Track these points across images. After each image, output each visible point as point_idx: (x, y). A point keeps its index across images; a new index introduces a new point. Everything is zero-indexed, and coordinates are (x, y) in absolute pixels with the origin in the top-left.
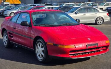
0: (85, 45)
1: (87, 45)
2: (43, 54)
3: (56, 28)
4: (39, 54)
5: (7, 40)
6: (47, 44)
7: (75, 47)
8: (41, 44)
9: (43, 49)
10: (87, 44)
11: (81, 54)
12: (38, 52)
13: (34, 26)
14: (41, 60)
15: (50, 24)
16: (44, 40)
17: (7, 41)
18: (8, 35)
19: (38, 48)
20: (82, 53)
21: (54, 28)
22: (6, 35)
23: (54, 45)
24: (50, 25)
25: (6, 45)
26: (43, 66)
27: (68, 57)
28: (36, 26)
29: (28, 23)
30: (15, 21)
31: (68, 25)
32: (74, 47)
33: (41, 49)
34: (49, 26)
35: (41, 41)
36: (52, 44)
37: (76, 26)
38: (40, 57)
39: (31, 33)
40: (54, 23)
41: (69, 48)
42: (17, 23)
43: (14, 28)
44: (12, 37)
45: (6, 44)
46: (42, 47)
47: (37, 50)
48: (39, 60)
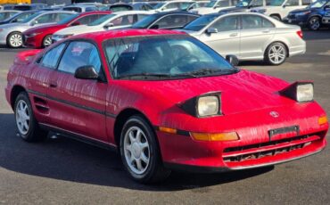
0: (265, 132)
1: (269, 132)
2: (146, 160)
3: (179, 84)
4: (133, 158)
5: (28, 118)
6: (158, 130)
7: (239, 138)
8: (139, 131)
9: (146, 144)
10: (269, 128)
11: (254, 157)
12: (130, 153)
13: (115, 78)
14: (140, 177)
15: (160, 73)
16: (149, 118)
17: (28, 121)
18: (34, 104)
19: (130, 142)
20: (257, 154)
21: (172, 84)
22: (24, 105)
23: (179, 132)
24: (160, 76)
25: (25, 133)
26: (150, 192)
27: (219, 165)
28: (119, 78)
29: (96, 70)
30: (54, 64)
31: (209, 74)
32: (236, 138)
33: (141, 144)
34: (158, 78)
35: (141, 123)
36: (175, 131)
37: (232, 78)
38: (136, 167)
39: (107, 99)
40: (169, 70)
41: (222, 142)
42: (60, 71)
43: (52, 86)
44: (46, 110)
45: (25, 129)
46: (143, 140)
47: (127, 147)
48: (134, 176)
